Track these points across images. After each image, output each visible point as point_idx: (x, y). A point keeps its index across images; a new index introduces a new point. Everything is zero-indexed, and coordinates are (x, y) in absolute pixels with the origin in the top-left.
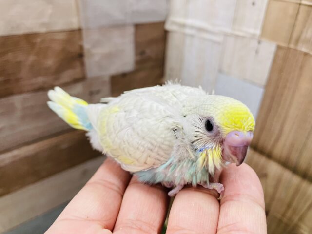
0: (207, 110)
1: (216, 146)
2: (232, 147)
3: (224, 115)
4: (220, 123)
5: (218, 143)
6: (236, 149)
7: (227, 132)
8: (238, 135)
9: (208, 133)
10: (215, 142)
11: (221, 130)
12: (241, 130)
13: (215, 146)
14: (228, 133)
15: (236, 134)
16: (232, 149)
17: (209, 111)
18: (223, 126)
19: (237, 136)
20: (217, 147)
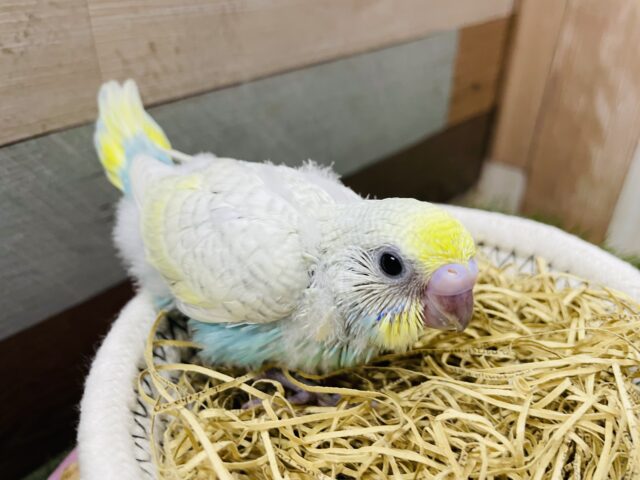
0: (379, 231)
1: (411, 304)
2: (445, 297)
3: (416, 235)
4: (413, 255)
5: (415, 296)
6: (453, 301)
7: (431, 271)
8: (455, 272)
9: (389, 280)
10: (408, 295)
11: (418, 268)
12: (457, 261)
13: (408, 304)
14: (434, 272)
15: (450, 271)
16: (446, 301)
17: (382, 234)
18: (421, 260)
19: (452, 274)
20: (414, 304)
